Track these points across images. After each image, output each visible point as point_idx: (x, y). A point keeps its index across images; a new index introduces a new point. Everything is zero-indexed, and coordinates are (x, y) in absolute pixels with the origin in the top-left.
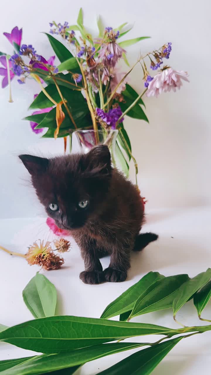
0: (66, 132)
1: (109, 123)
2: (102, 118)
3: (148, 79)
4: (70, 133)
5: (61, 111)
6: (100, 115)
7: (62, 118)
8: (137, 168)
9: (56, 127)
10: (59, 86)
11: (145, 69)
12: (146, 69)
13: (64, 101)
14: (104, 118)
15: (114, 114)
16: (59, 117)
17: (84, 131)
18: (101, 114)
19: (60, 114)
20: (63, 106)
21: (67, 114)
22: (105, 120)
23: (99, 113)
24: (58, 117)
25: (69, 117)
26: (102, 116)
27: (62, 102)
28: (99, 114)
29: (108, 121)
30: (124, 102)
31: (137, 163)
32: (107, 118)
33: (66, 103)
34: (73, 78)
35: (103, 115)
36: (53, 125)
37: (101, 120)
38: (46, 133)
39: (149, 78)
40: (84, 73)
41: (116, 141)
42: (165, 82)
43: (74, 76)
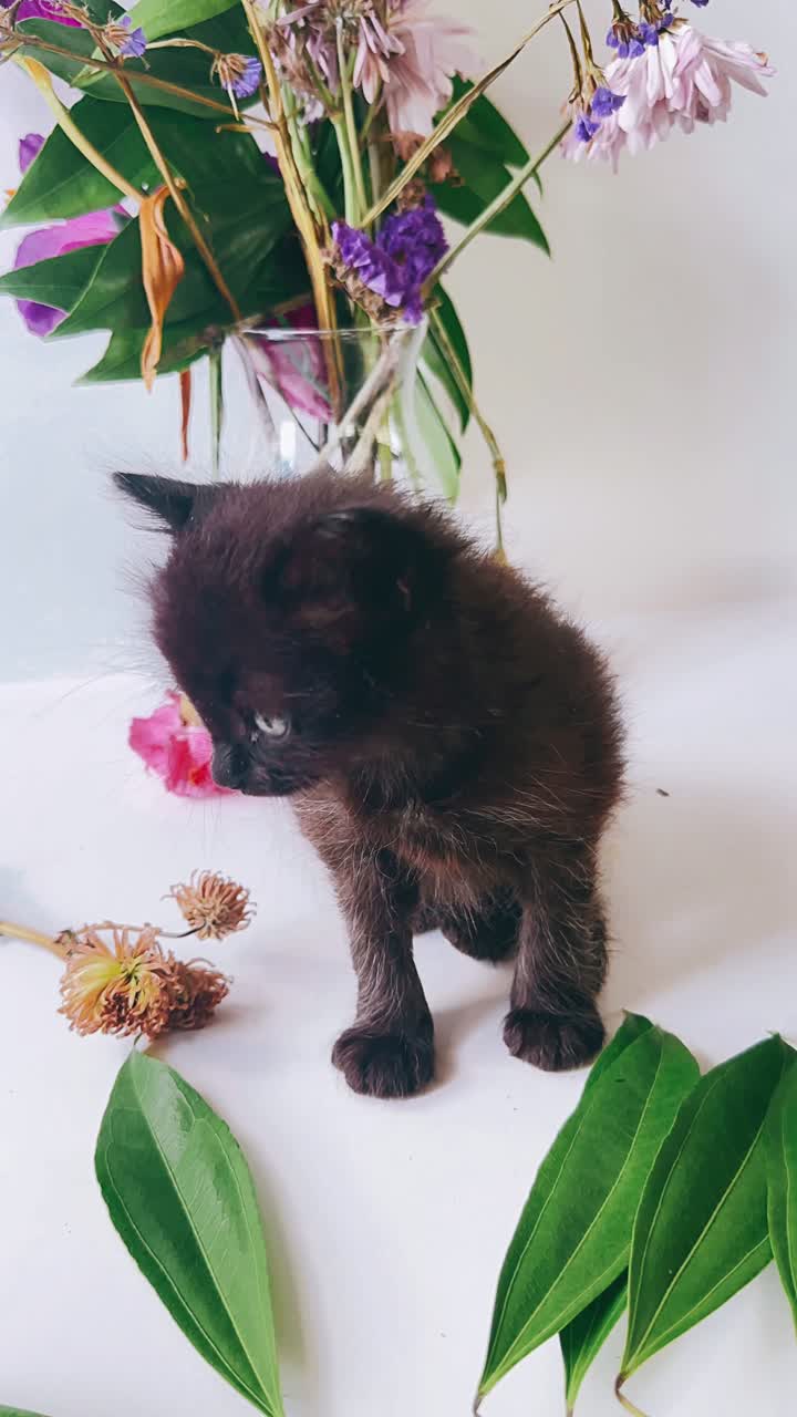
0: (192, 343)
1: (395, 300)
2: (363, 277)
3: (598, 103)
4: (214, 347)
5: (165, 241)
6: (356, 265)
7: (169, 278)
8: (501, 478)
9: (146, 321)
10: (150, 112)
11: (581, 52)
12: (589, 54)
13: (174, 184)
14: (374, 276)
15: (408, 239)
16: (155, 270)
17: (274, 334)
18: (357, 256)
19: (158, 255)
20: (169, 210)
21: (190, 253)
22: (379, 284)
23: (348, 251)
24: (150, 270)
25: (202, 264)
26: (365, 268)
27: (167, 189)
28: (351, 256)
29: (391, 289)
30: (457, 179)
31: (505, 452)
32: (387, 278)
33: (183, 193)
34: (217, 75)
35: (368, 261)
36: (129, 314)
37: (360, 284)
38: (103, 360)
39: (604, 99)
40: (267, 38)
41: (418, 372)
42: (662, 102)
43: (222, 65)
